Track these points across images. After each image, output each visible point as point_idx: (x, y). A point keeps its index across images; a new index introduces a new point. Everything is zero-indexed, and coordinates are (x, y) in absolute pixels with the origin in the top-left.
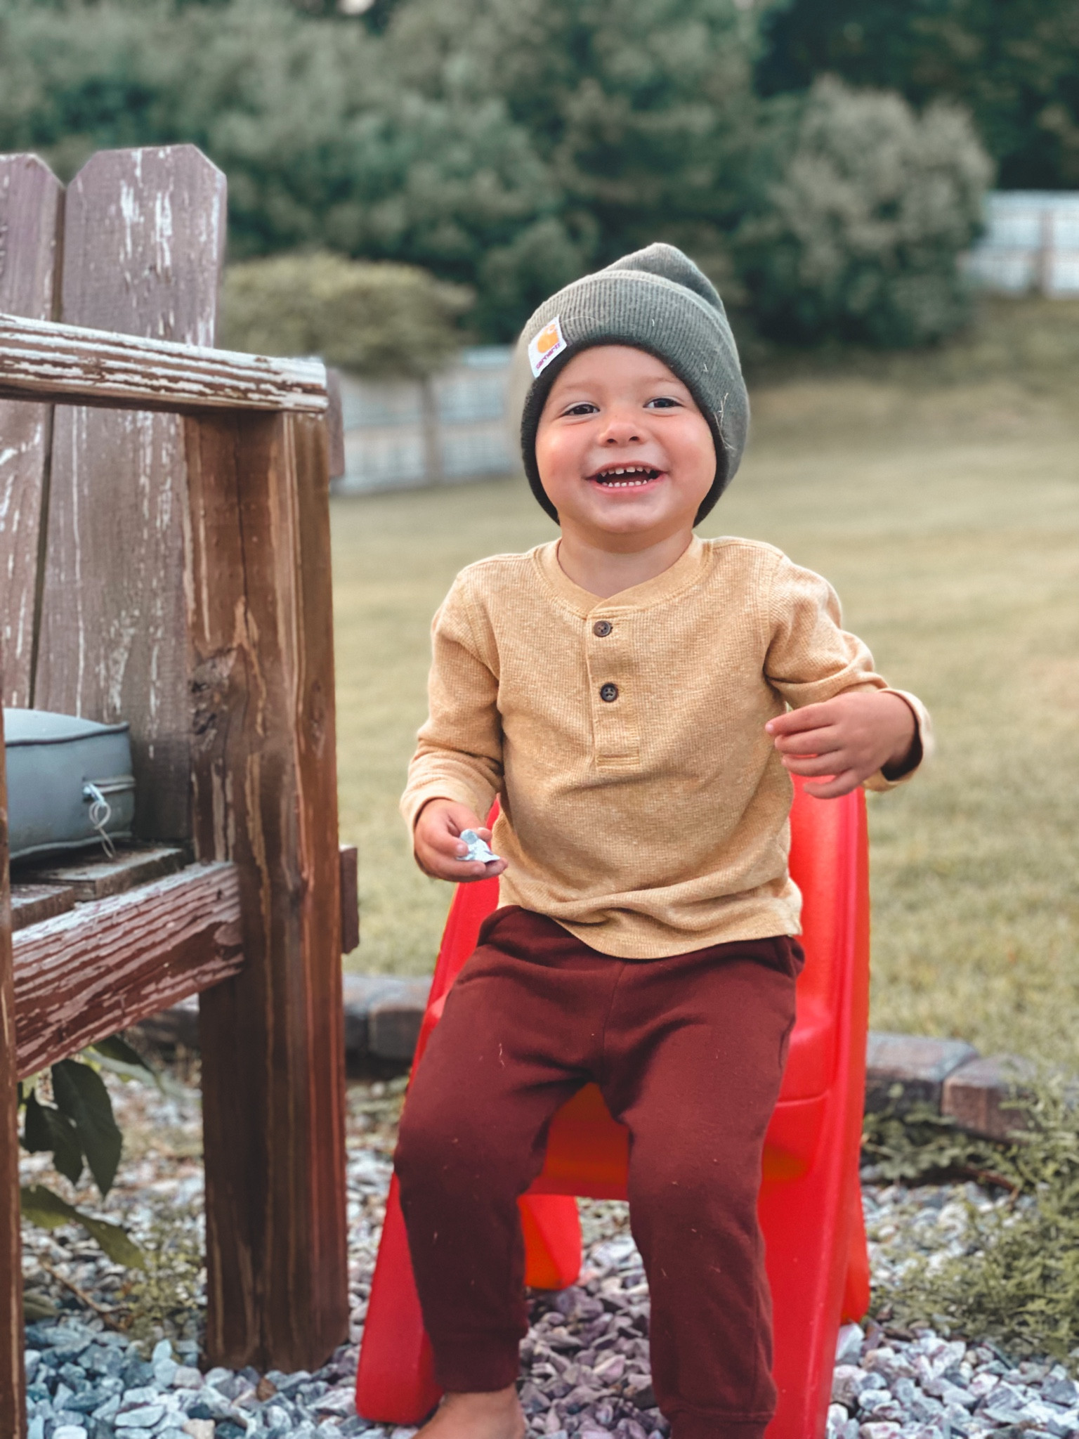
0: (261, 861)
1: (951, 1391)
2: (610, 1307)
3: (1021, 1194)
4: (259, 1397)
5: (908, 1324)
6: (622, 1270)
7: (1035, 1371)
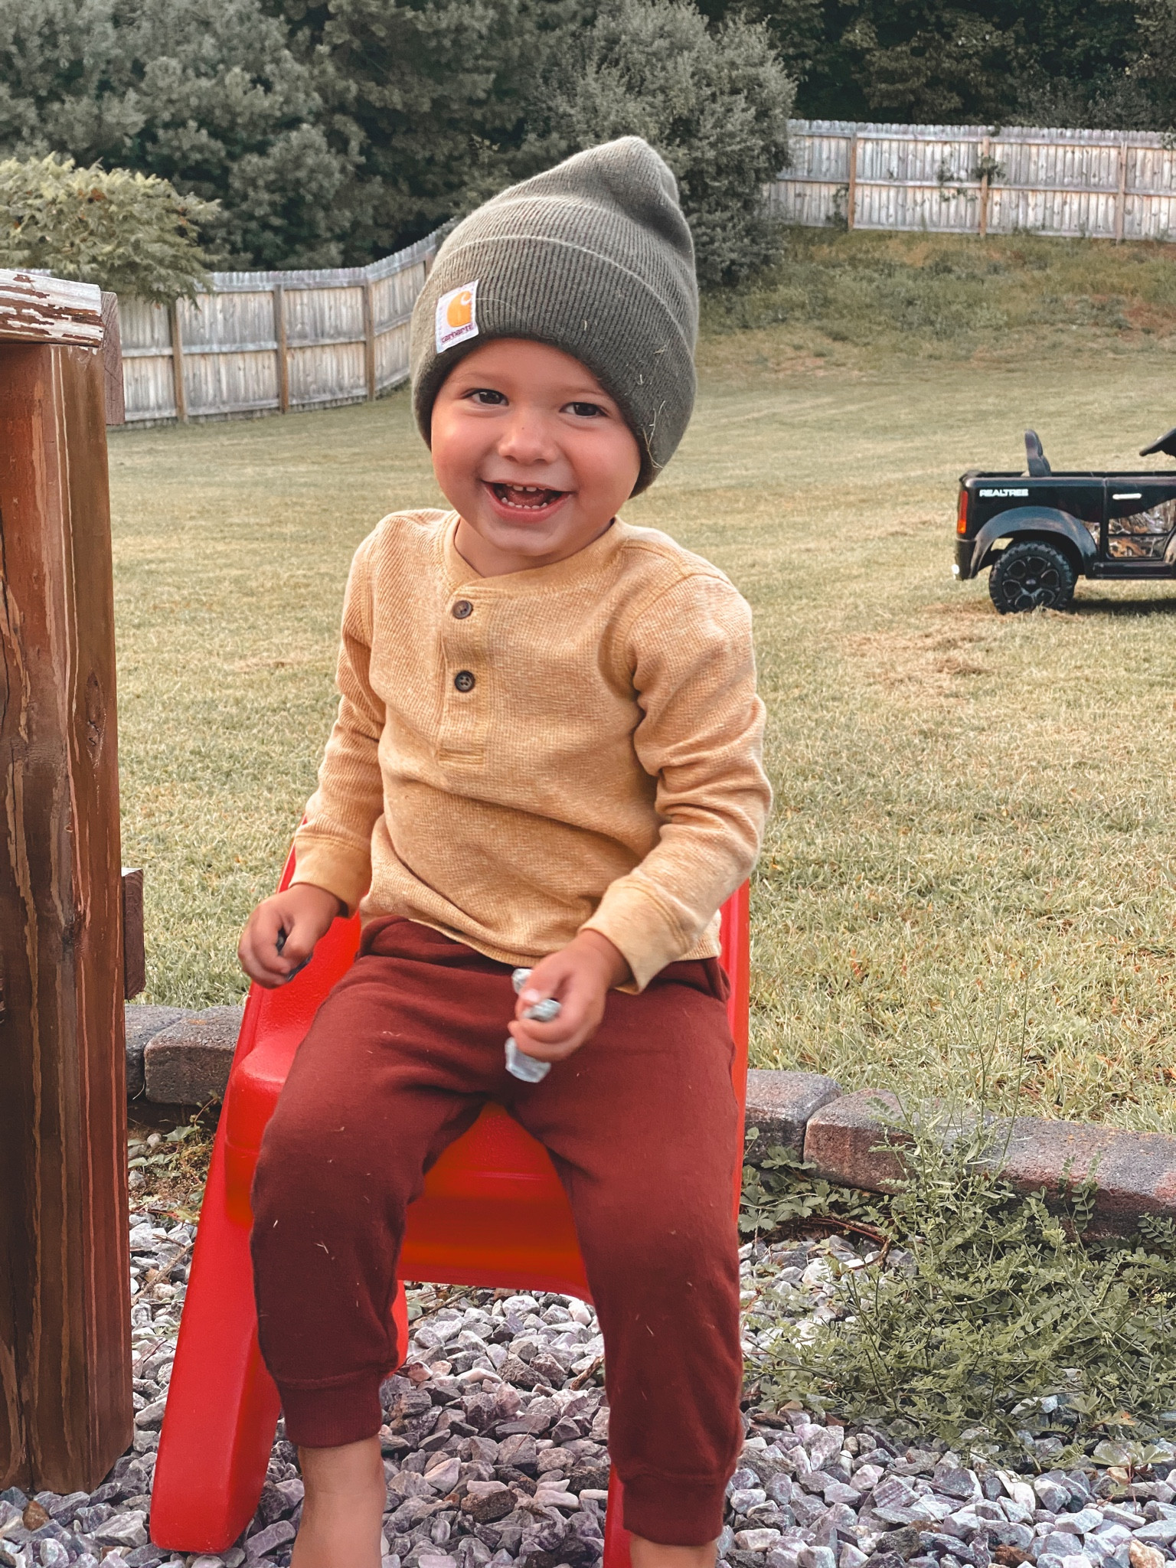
0: (25, 892)
1: (832, 1487)
2: (439, 1398)
3: (892, 1246)
4: (27, 1525)
5: (778, 1407)
6: (451, 1352)
7: (924, 1459)
